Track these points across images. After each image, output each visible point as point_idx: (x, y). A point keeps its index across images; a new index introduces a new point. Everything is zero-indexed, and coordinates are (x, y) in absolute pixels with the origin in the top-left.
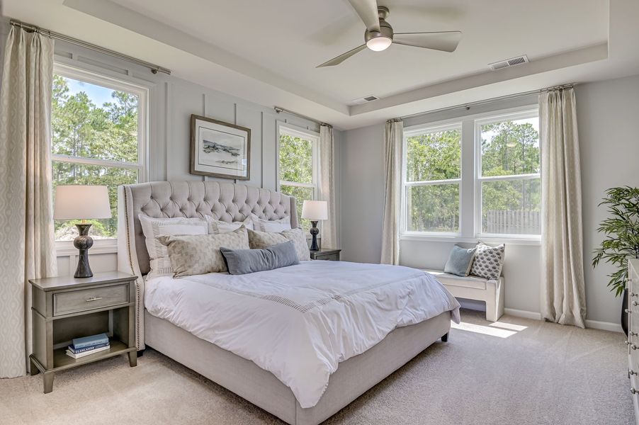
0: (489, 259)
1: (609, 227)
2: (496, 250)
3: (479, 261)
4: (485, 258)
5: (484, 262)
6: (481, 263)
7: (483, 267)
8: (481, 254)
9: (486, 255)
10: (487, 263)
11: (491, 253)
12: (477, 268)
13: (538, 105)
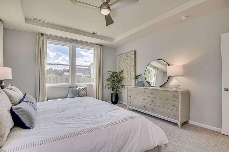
0: (84, 91)
1: (108, 80)
2: (86, 88)
3: (81, 92)
4: (83, 91)
5: (83, 92)
6: (82, 92)
7: (83, 93)
8: (81, 90)
9: (83, 90)
10: (84, 92)
11: (85, 89)
12: (81, 94)
13: (94, 47)
